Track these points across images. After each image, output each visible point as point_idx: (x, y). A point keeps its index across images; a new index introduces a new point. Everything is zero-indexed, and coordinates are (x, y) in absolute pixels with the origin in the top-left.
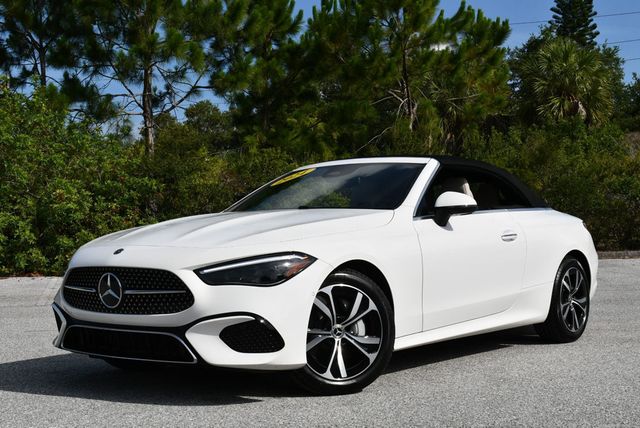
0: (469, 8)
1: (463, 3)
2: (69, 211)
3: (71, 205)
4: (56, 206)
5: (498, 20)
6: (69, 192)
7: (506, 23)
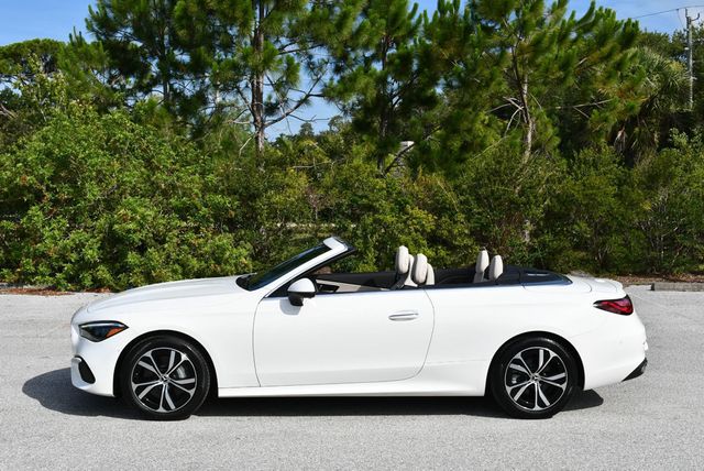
0: (601, 9)
1: (593, 4)
2: (129, 231)
3: (132, 226)
4: (116, 226)
5: (630, 20)
6: (134, 211)
7: (636, 25)
